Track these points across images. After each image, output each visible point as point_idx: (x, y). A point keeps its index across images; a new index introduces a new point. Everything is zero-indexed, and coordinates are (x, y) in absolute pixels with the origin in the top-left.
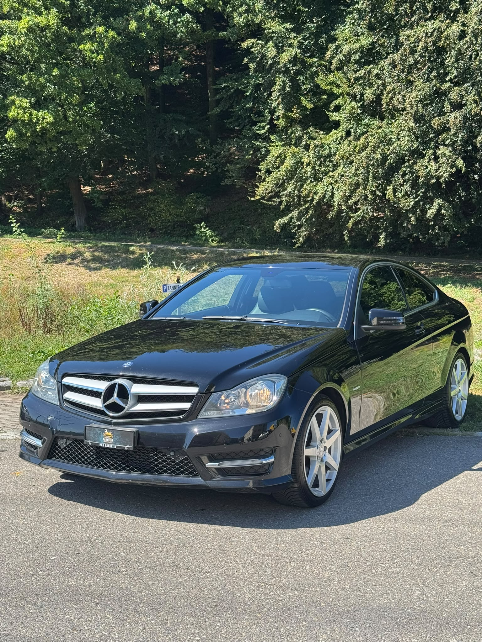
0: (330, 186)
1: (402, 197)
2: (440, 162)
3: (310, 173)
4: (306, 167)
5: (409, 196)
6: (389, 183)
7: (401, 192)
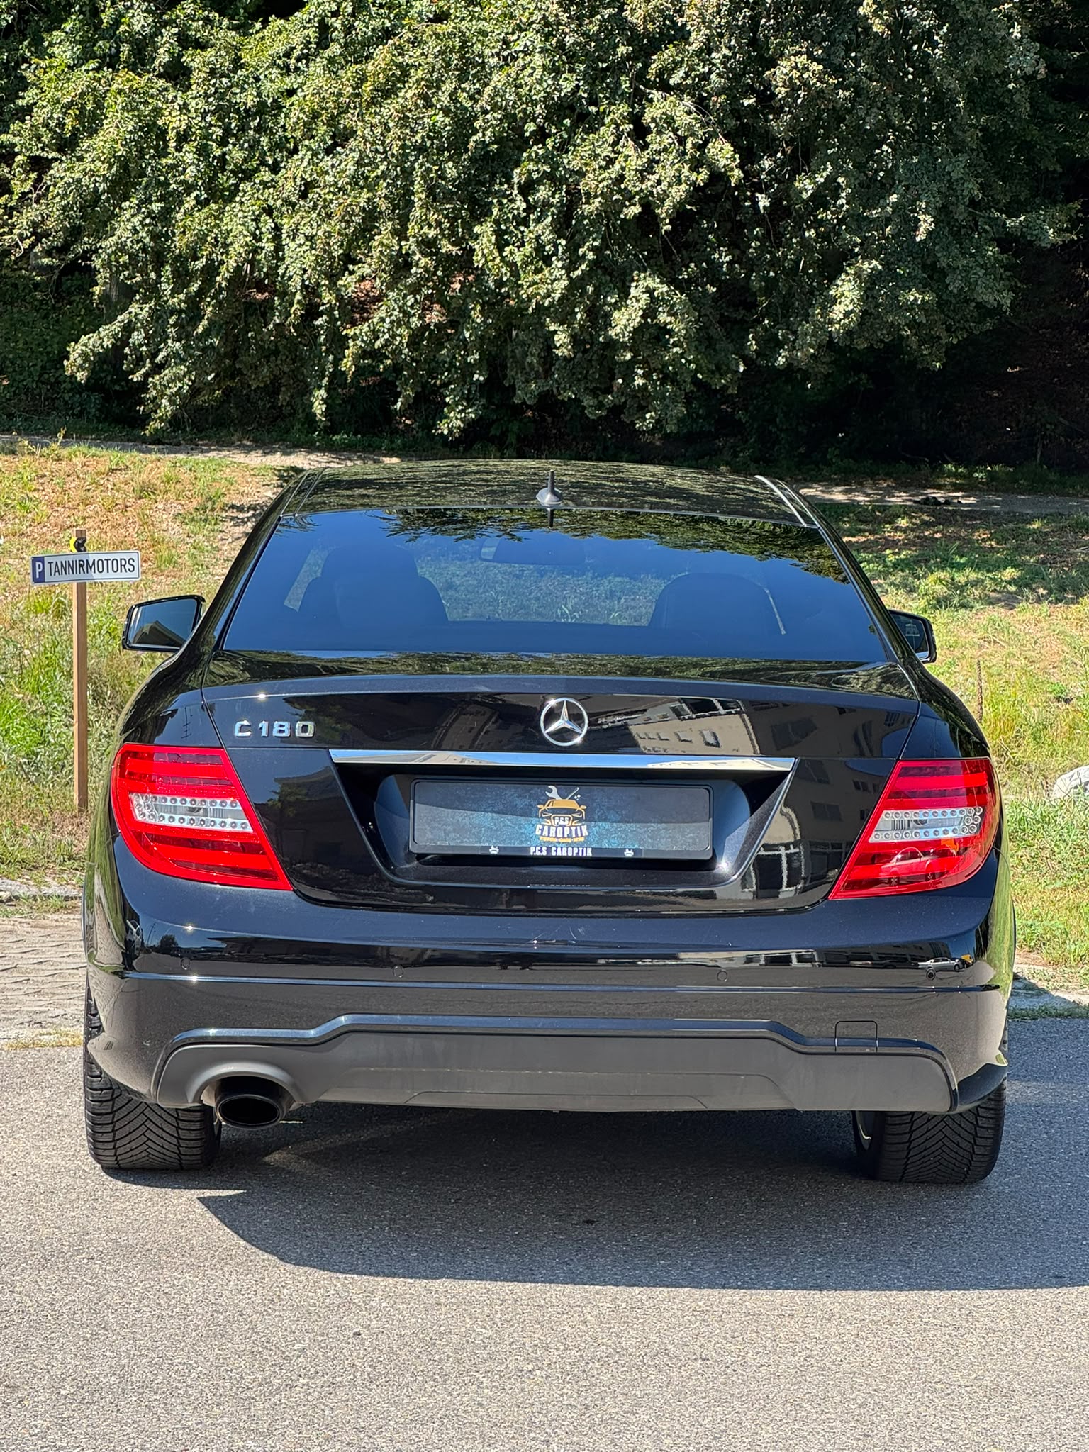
0: (264, 217)
1: (525, 263)
2: (654, 147)
3: (193, 167)
4: (179, 149)
5: (547, 261)
6: (479, 211)
7: (523, 245)
